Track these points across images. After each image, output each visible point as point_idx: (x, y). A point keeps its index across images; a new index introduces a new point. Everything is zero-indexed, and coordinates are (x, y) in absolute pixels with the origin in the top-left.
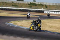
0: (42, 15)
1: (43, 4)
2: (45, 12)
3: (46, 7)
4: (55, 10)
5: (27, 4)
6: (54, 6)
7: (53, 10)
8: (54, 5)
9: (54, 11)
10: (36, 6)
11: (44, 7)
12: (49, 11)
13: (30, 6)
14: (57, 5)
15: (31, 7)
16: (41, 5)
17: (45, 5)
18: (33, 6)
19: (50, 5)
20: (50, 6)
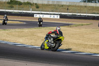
0: (30, 20)
1: (32, 2)
2: (35, 15)
3: (37, 7)
4: (52, 11)
5: (5, 3)
6: (50, 5)
7: (48, 13)
8: (51, 3)
9: (51, 14)
10: (21, 6)
11: (34, 7)
12: (42, 14)
13: (10, 5)
14: (55, 3)
15: (12, 7)
16: (29, 4)
17: (36, 4)
18: (14, 6)
19: (44, 3)
20: (43, 5)
